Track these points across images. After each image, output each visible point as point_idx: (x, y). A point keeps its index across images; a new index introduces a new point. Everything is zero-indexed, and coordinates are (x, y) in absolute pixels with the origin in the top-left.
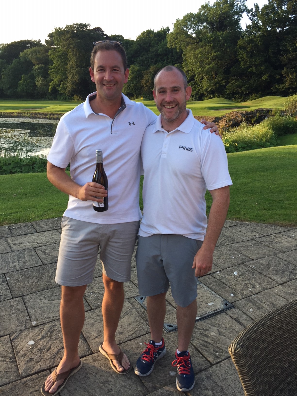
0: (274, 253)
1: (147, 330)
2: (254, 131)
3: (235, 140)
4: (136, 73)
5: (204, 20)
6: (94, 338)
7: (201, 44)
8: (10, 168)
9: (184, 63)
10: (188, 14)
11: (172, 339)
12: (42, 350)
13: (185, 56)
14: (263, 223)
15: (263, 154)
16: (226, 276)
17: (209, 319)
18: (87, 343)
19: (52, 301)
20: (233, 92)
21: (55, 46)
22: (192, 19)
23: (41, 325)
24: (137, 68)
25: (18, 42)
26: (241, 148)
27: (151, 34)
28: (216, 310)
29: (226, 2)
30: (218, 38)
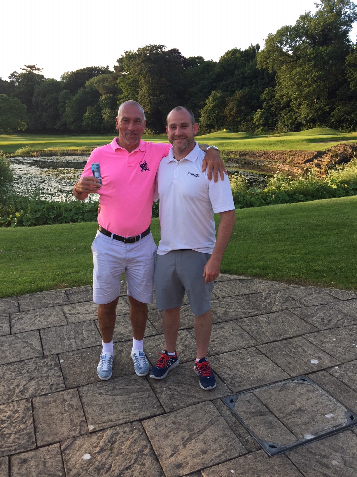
1: (241, 450)
3: (344, 180)
4: (219, 100)
5: (303, 33)
6: (168, 457)
7: (300, 63)
8: (72, 215)
9: (277, 87)
11: (277, 468)
12: (100, 469)
13: (279, 77)
16: (348, 373)
17: (328, 439)
18: (158, 463)
19: (115, 397)
20: (340, 120)
21: (125, 73)
22: (288, 32)
23: (100, 431)
24: (219, 95)
25: (84, 70)
27: (237, 54)
28: (338, 426)
29: (331, 11)
30: (321, 54)
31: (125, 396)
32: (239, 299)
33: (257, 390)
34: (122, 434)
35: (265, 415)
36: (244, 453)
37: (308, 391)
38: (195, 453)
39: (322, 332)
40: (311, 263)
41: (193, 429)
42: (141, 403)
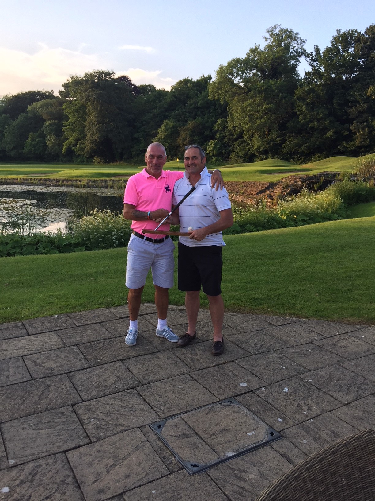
0: (338, 361)
1: (164, 471)
2: (317, 200)
3: (294, 211)
4: (171, 129)
5: (253, 66)
6: (91, 484)
7: (251, 95)
8: (8, 249)
9: (229, 118)
10: (233, 59)
11: (196, 485)
13: (231, 109)
14: (325, 320)
15: (327, 229)
16: (273, 393)
17: (248, 455)
18: (80, 490)
19: (39, 431)
20: (291, 152)
21: (71, 98)
22: (239, 65)
23: (21, 464)
24: (172, 124)
25: (26, 93)
26: (301, 220)
27: (189, 83)
28: (258, 442)
29: (279, 45)
30: (271, 87)
31: (50, 430)
32: (177, 329)
33: (186, 414)
34: (44, 466)
35: (191, 437)
36: (166, 474)
37: (234, 412)
38: (118, 478)
39: (254, 356)
40: (251, 292)
41: (118, 456)
42: (67, 435)
